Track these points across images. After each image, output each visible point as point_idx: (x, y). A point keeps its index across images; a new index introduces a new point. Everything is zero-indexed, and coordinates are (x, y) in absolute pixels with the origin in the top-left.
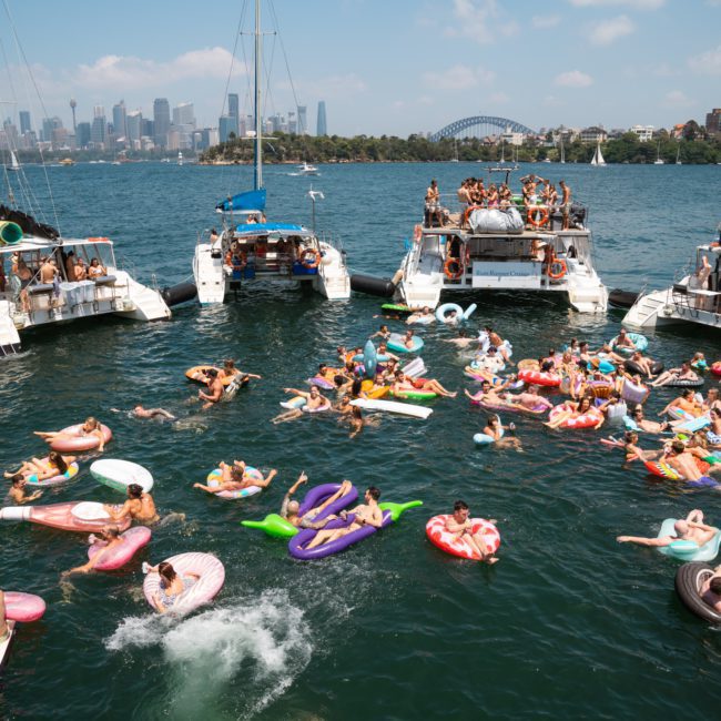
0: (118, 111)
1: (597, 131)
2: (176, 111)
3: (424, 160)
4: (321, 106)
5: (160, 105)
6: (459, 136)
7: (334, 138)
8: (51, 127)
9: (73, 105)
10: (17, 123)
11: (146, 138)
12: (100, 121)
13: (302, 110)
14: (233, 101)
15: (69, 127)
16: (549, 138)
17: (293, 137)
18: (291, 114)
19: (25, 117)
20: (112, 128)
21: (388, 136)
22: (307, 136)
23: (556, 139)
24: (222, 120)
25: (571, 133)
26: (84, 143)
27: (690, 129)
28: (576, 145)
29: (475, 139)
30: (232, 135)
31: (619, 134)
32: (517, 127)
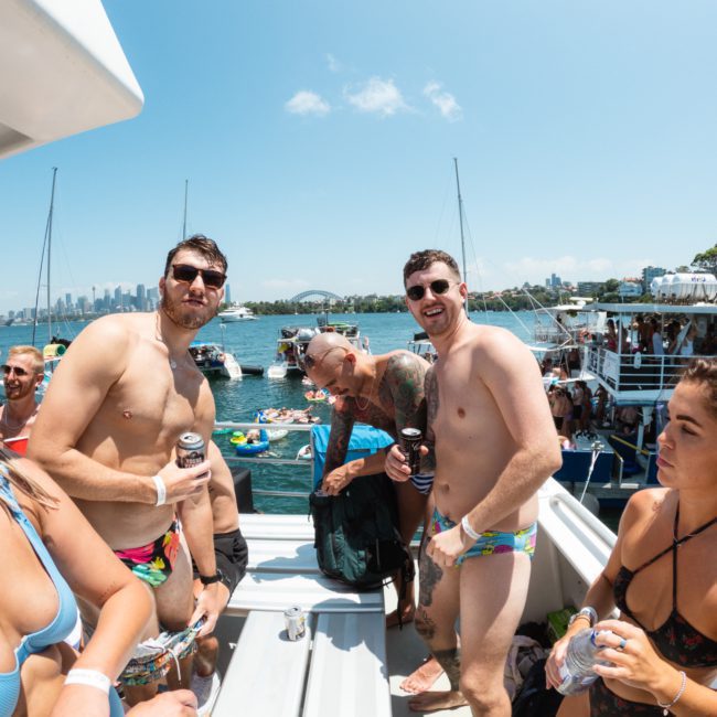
0: (117, 291)
1: (374, 297)
2: (149, 291)
3: (283, 313)
4: (227, 287)
5: (140, 288)
6: (302, 301)
8: (82, 301)
9: (94, 289)
10: (64, 299)
12: (107, 297)
15: (91, 301)
16: (349, 301)
19: (68, 296)
20: (113, 301)
21: (264, 301)
23: (352, 302)
25: (360, 298)
26: (98, 309)
28: (363, 304)
29: (310, 303)
31: (384, 299)
32: (333, 296)
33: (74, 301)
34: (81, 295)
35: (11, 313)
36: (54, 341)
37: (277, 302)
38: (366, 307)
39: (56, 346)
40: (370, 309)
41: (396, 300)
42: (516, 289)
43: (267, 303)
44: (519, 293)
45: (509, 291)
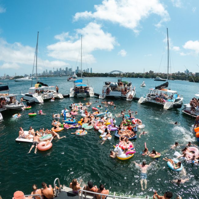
0: (60, 69)
1: (133, 73)
2: (69, 69)
4: (91, 68)
5: (67, 68)
6: (113, 73)
7: (94, 73)
9: (54, 68)
10: (45, 71)
11: (64, 73)
12: (57, 71)
13: (88, 69)
14: (78, 68)
15: (53, 71)
17: (87, 73)
18: (87, 70)
19: (47, 70)
20: (59, 72)
22: (89, 73)
23: (127, 74)
24: (76, 70)
25: (130, 73)
26: (55, 74)
27: (147, 73)
28: (131, 75)
29: (115, 74)
30: (78, 73)
31: (137, 74)
33: (48, 72)
34: (50, 70)
35: (31, 75)
36: (38, 83)
37: (106, 73)
38: (131, 76)
39: (39, 84)
40: (133, 77)
41: (140, 74)
42: (176, 73)
43: (103, 74)
44: (177, 74)
45: (174, 74)
